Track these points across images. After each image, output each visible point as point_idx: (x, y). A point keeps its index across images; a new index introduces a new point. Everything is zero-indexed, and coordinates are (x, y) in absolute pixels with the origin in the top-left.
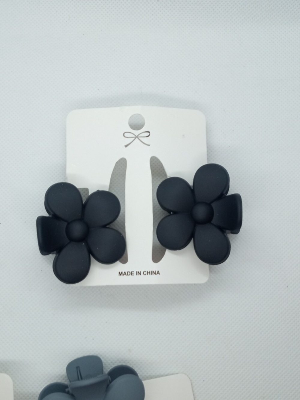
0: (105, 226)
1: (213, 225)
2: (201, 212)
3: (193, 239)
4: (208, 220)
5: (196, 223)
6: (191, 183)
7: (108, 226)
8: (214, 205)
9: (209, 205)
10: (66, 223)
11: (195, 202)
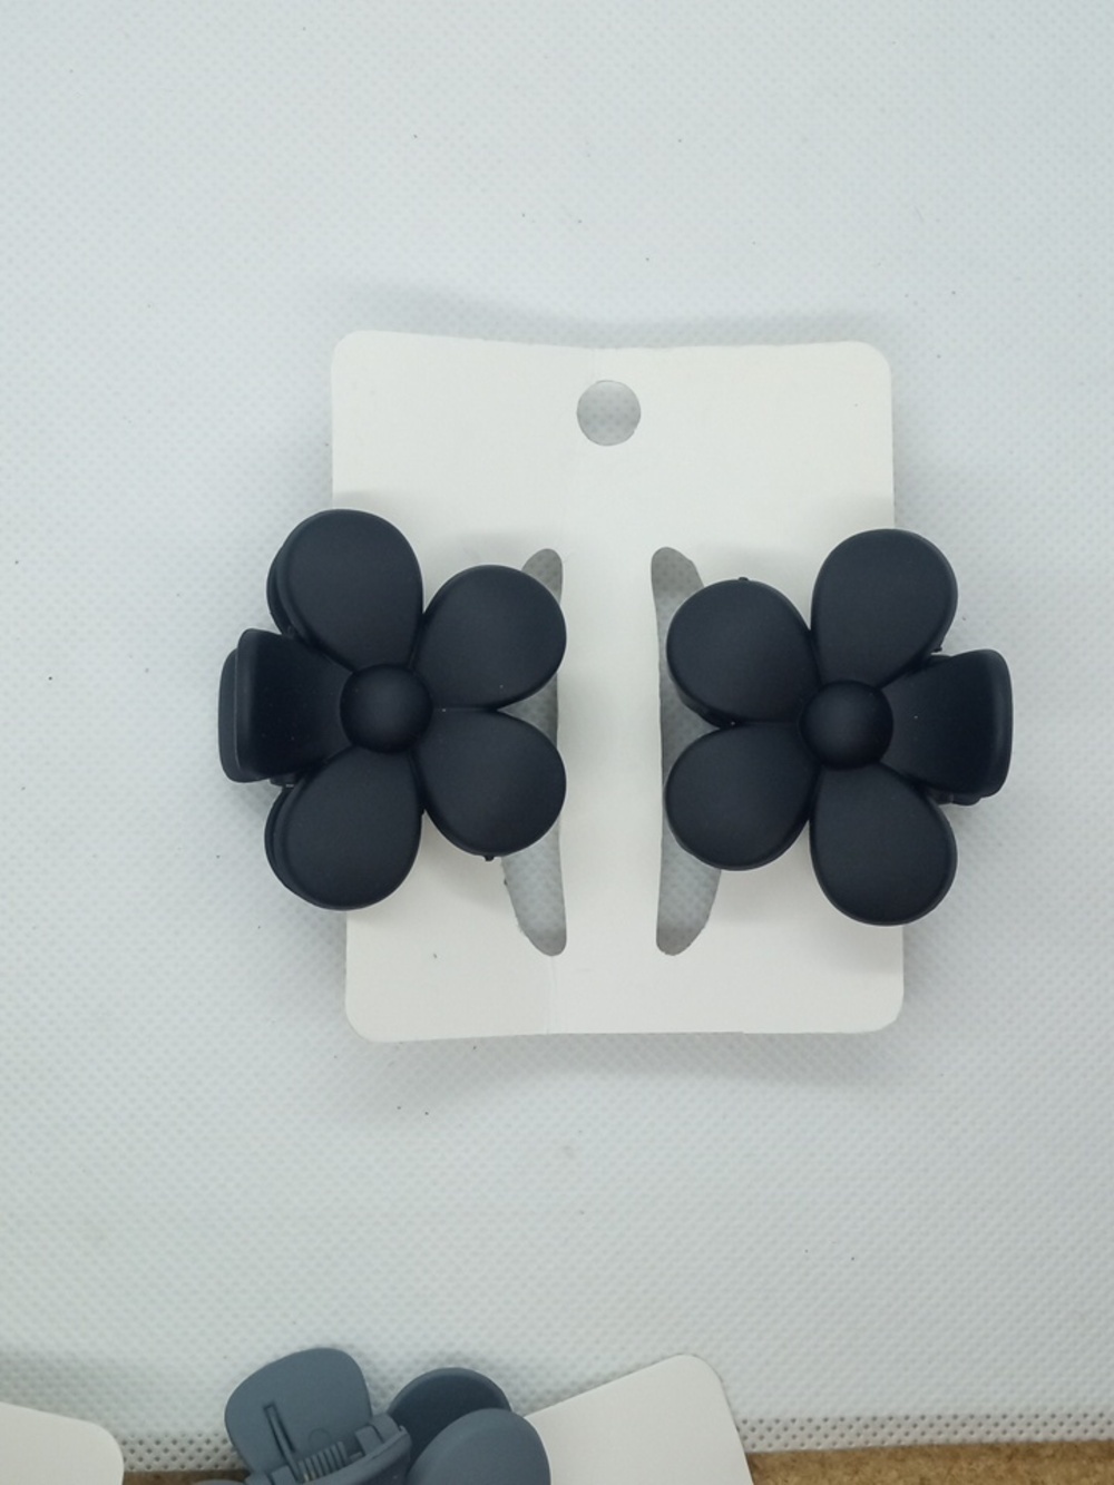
0: (493, 708)
1: (888, 770)
2: (840, 720)
3: (807, 826)
4: (869, 754)
5: (821, 761)
6: (803, 604)
7: (504, 710)
8: (892, 693)
9: (875, 691)
10: (346, 674)
11: (818, 685)
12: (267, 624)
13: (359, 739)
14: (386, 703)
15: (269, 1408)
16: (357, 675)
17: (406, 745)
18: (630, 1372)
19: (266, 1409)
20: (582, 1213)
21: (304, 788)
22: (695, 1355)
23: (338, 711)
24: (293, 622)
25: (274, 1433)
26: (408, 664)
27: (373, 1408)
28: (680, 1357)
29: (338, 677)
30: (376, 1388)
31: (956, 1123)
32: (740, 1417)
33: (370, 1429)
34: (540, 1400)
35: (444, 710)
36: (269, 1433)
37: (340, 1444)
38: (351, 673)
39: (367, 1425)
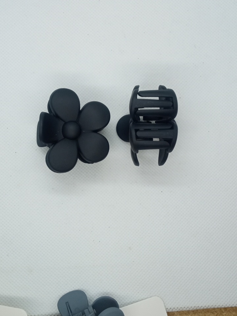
0: (94, 131)
12: (47, 111)
13: (66, 137)
14: (71, 130)
15: (67, 303)
16: (66, 123)
17: (75, 139)
18: (146, 299)
19: (66, 303)
20: (134, 262)
21: (53, 147)
22: (158, 296)
23: (61, 130)
24: (52, 111)
25: (68, 308)
26: (77, 122)
27: (89, 304)
28: (155, 297)
29: (61, 123)
30: (90, 299)
31: (212, 239)
32: (166, 308)
33: (87, 309)
34: (125, 304)
35: (84, 131)
36: (67, 309)
37: (81, 313)
38: (64, 123)
39: (87, 308)
